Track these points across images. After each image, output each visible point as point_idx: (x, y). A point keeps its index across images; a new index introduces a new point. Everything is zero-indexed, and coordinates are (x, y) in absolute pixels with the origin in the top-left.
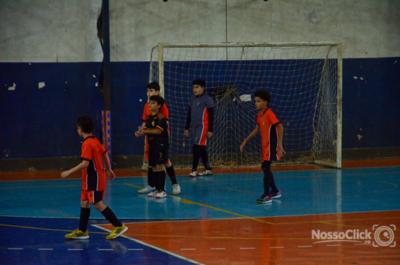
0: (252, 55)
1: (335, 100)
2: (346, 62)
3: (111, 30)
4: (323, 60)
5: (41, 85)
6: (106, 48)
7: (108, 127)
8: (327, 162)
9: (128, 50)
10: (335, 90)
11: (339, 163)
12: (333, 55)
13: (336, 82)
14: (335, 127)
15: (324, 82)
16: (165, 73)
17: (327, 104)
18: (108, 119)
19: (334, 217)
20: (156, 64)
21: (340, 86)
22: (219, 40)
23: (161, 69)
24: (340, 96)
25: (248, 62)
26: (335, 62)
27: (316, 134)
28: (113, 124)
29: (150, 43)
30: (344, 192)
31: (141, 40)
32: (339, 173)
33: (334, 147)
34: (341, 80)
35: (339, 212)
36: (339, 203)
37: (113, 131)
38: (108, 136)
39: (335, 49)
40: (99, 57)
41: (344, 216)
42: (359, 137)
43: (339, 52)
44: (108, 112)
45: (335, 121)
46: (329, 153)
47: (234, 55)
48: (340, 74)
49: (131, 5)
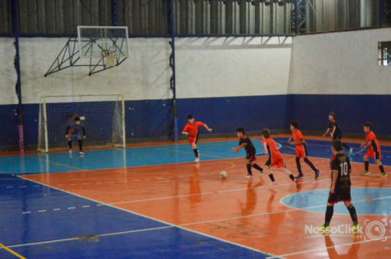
0: (84, 100)
1: (121, 118)
2: (126, 102)
3: (22, 90)
4: (115, 102)
6: (20, 98)
7: (22, 133)
8: (119, 145)
9: (30, 98)
10: (121, 114)
11: (124, 145)
12: (120, 100)
13: (122, 111)
14: (122, 130)
15: (116, 111)
16: (47, 109)
17: (118, 120)
18: (22, 129)
19: (123, 169)
20: (42, 105)
21: (123, 112)
22: (69, 93)
23: (45, 106)
24: (123, 116)
25: (83, 103)
26: (120, 102)
27: (114, 133)
28: (24, 131)
29: (39, 95)
30: (127, 158)
31: (35, 94)
32: (124, 150)
33: (122, 139)
34: (124, 110)
35: (125, 167)
36: (125, 163)
37: (24, 134)
38: (22, 136)
39: (120, 97)
40: (16, 102)
41: (128, 169)
42: (133, 134)
43: (123, 97)
44: (21, 126)
45: (122, 127)
46: (120, 141)
47: (77, 100)
48: (123, 107)
49: (30, 79)
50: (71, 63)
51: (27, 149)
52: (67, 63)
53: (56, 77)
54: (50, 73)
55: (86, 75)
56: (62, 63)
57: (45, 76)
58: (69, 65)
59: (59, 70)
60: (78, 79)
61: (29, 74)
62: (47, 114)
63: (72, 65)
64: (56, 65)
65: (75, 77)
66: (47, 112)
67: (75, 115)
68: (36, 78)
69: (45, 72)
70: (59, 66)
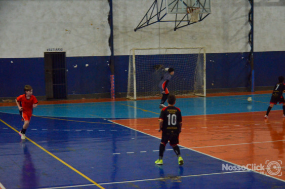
0: (169, 52)
1: (203, 70)
3: (114, 43)
4: (197, 55)
5: (87, 65)
6: (112, 50)
7: (113, 82)
8: (200, 95)
9: (121, 50)
10: (203, 66)
11: (205, 95)
12: (201, 52)
13: (203, 62)
14: (203, 81)
15: (198, 63)
16: (136, 60)
17: (200, 71)
18: (113, 78)
19: (203, 116)
20: (132, 56)
21: (205, 64)
22: (156, 46)
23: (134, 58)
24: (205, 68)
25: (168, 55)
27: (196, 83)
28: (115, 80)
29: (129, 48)
30: (207, 106)
31: (126, 47)
32: (205, 99)
33: (203, 89)
34: (205, 62)
35: (205, 114)
36: (205, 111)
37: (115, 83)
38: (113, 85)
39: (202, 50)
40: (109, 54)
41: (207, 116)
42: (213, 84)
43: (204, 51)
44: (113, 76)
45: (203, 77)
46: (201, 91)
47: (163, 52)
48: (205, 59)
49: (122, 33)
50: (158, 18)
51: (117, 96)
52: (155, 19)
53: (145, 32)
54: (140, 28)
55: (171, 30)
56: (150, 19)
57: (135, 30)
58: (157, 20)
59: (148, 25)
60: (164, 33)
61: (121, 29)
62: (136, 65)
63: (159, 20)
64: (145, 20)
65: (162, 31)
66: (136, 63)
67: (161, 66)
68: (127, 32)
69: (135, 27)
70: (148, 21)
